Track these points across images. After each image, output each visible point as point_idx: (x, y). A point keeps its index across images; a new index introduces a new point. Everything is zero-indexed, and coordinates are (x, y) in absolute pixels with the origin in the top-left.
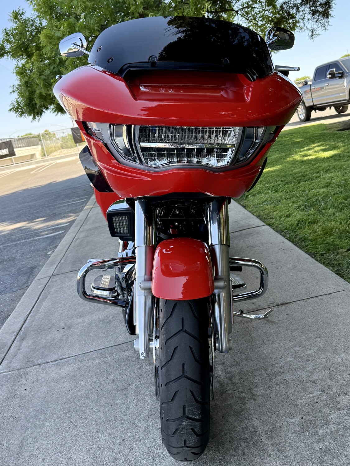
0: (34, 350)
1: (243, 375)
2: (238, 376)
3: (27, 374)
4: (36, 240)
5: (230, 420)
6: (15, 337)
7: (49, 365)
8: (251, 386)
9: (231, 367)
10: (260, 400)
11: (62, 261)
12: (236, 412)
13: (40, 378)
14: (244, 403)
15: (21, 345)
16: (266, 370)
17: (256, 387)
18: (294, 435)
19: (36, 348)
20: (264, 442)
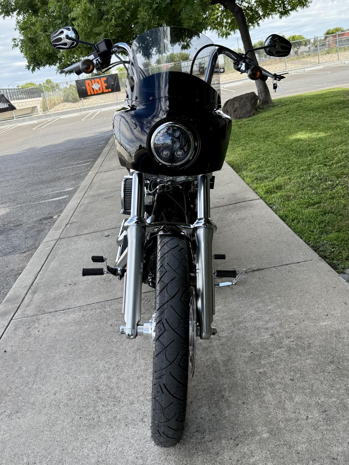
3: (40, 320)
4: (41, 204)
6: (27, 290)
7: (58, 313)
13: (51, 323)
15: (33, 297)
16: (232, 320)
18: (243, 364)
19: (46, 300)
20: (221, 368)
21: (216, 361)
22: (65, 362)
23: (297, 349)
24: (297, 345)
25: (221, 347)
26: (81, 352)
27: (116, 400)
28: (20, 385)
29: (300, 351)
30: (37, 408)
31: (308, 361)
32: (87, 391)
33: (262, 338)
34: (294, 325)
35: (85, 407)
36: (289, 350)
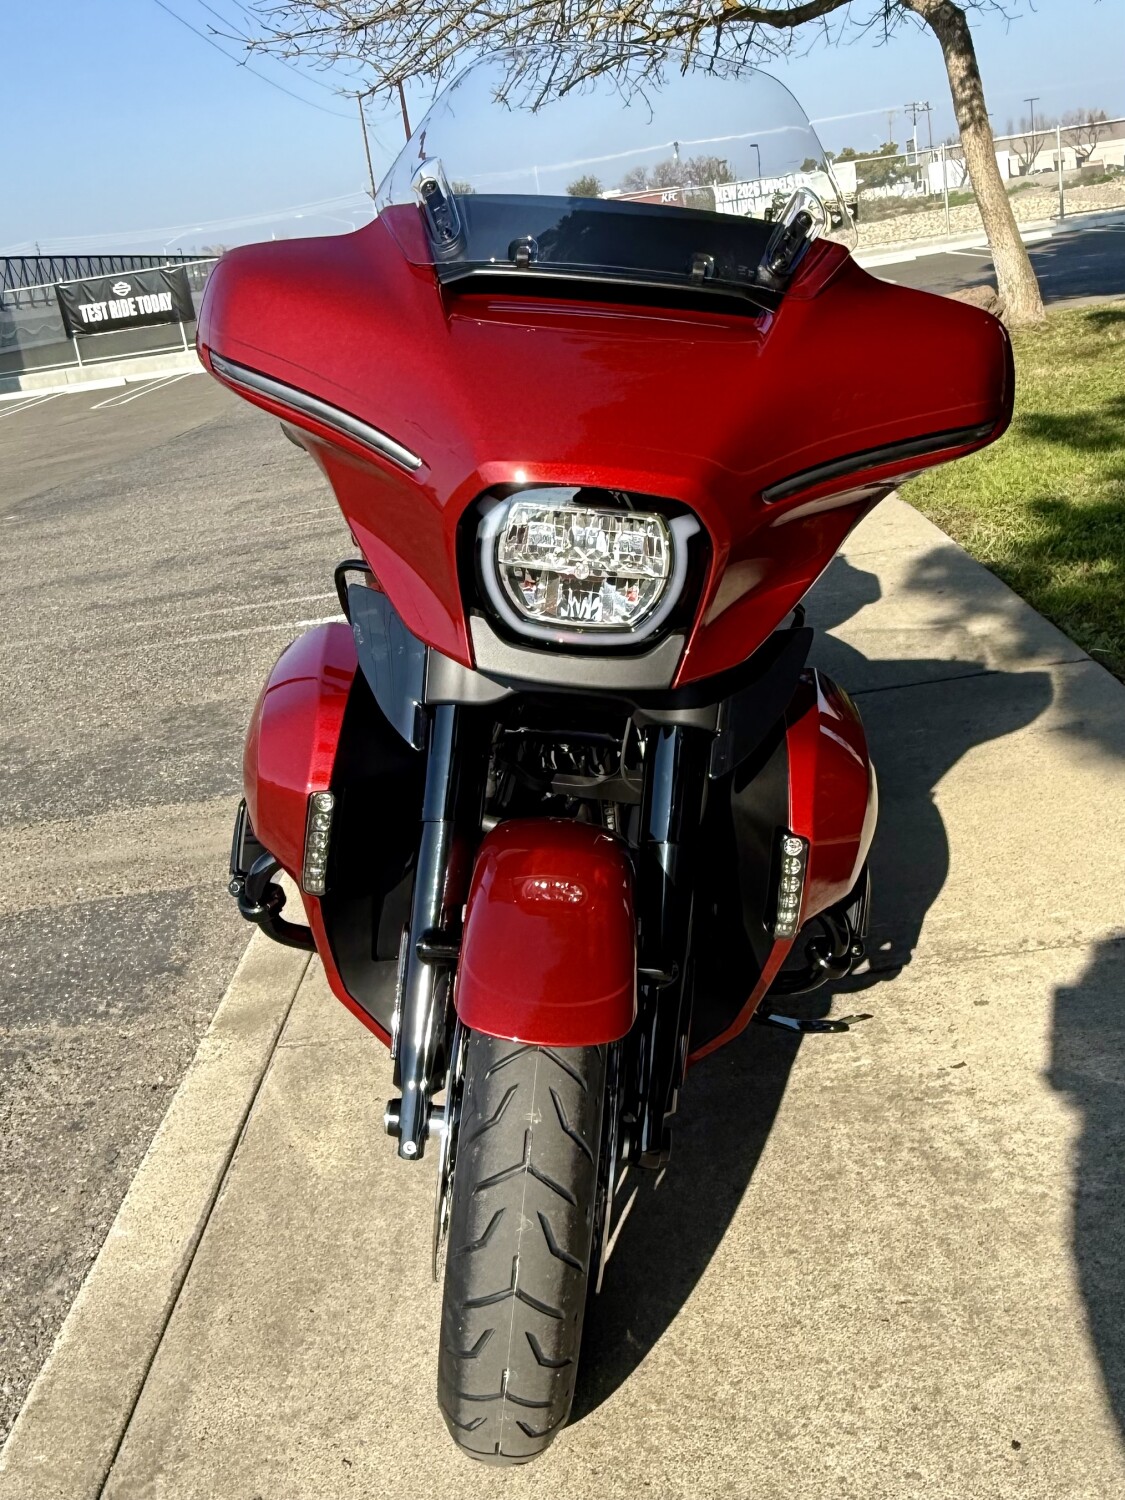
9: (995, 1105)
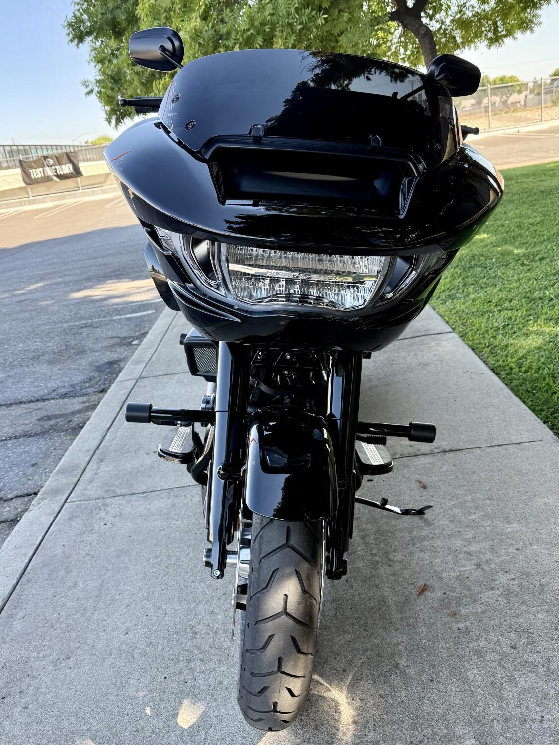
0: (116, 476)
1: (381, 534)
2: (374, 536)
3: (108, 506)
4: (115, 321)
5: (355, 585)
6: (90, 457)
7: (135, 497)
8: (388, 549)
10: (397, 567)
11: (153, 358)
12: (364, 577)
13: (124, 512)
14: (377, 569)
15: (99, 469)
16: (410, 533)
17: (395, 551)
18: (430, 611)
19: (118, 474)
20: (393, 615)
21: (385, 602)
22: (144, 579)
23: (520, 592)
24: (521, 585)
25: (392, 578)
26: (169, 564)
27: (223, 652)
28: (74, 612)
29: (527, 597)
30: (99, 654)
31: (540, 616)
32: (177, 633)
33: (462, 569)
34: (515, 551)
35: (173, 660)
36: (508, 593)
